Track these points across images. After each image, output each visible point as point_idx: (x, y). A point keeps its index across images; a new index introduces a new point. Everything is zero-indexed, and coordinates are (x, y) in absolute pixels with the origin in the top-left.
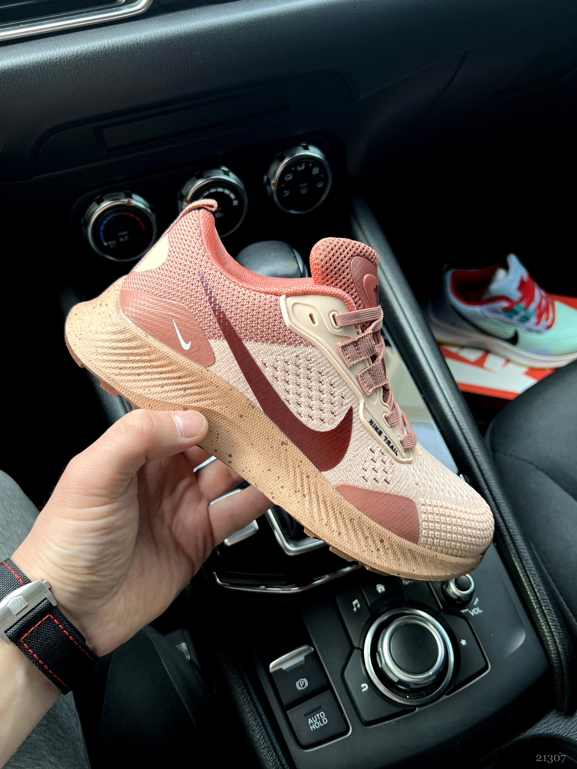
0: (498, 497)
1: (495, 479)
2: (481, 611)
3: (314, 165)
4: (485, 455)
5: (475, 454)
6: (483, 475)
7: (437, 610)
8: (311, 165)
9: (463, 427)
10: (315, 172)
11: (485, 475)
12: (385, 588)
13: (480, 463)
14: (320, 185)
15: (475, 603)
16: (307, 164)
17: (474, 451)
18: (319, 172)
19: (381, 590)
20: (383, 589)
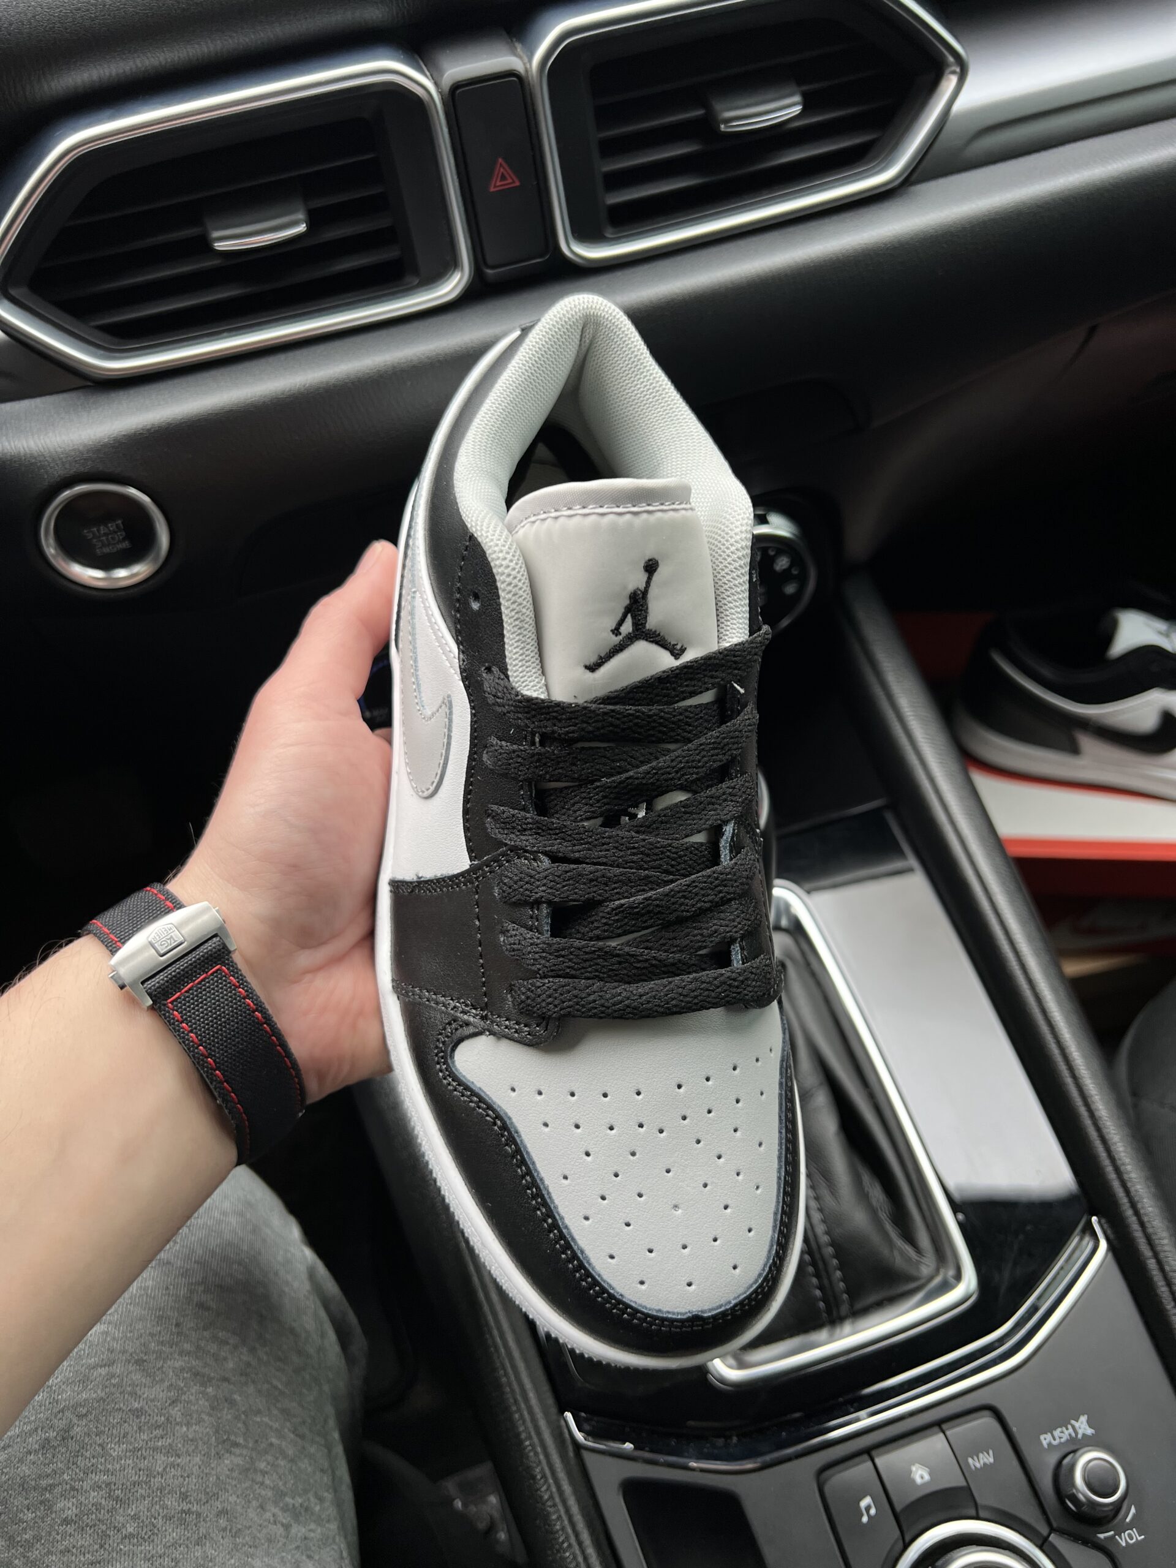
1: (1171, 1236)
2: (1143, 1537)
3: (780, 552)
4: (1147, 1179)
5: (1126, 1177)
6: (1142, 1224)
7: (1044, 1530)
8: (772, 553)
9: (1097, 1114)
10: (782, 566)
11: (1148, 1225)
12: (930, 1475)
14: (790, 589)
15: (1128, 1520)
16: (766, 550)
18: (791, 565)
19: (922, 1477)
20: (927, 1477)
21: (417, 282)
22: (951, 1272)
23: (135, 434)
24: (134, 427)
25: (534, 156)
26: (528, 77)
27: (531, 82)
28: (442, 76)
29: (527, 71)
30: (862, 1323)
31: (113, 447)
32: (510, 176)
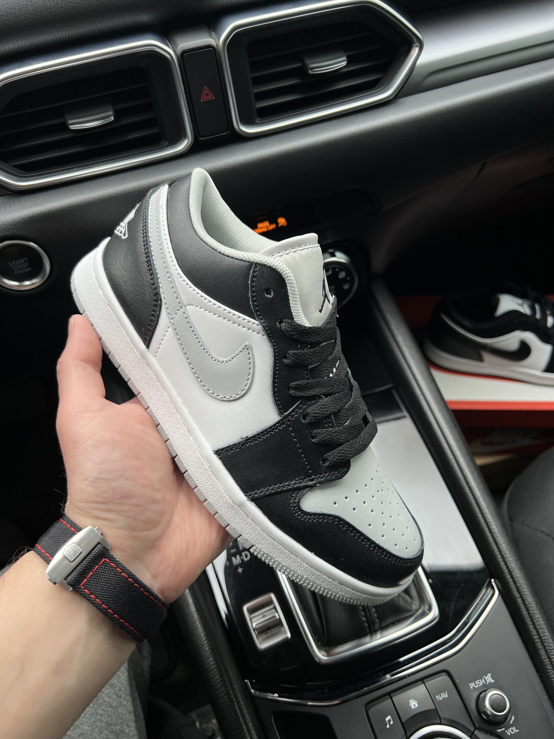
0: (532, 607)
1: (528, 587)
2: (518, 730)
3: (341, 270)
4: (516, 561)
5: (507, 560)
6: (515, 582)
7: (472, 729)
8: (337, 270)
9: (493, 531)
10: (342, 276)
11: (517, 582)
12: (418, 704)
13: (512, 570)
14: (346, 287)
15: (511, 723)
16: (334, 269)
17: (505, 556)
18: (346, 276)
19: (414, 705)
20: (417, 705)
21: (167, 144)
22: (427, 608)
23: (32, 216)
24: (32, 213)
25: (221, 85)
26: (218, 48)
27: (219, 50)
28: (177, 47)
29: (217, 45)
30: (386, 632)
31: (22, 223)
32: (210, 94)
